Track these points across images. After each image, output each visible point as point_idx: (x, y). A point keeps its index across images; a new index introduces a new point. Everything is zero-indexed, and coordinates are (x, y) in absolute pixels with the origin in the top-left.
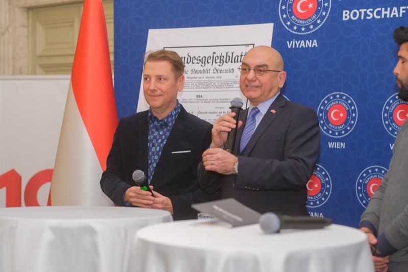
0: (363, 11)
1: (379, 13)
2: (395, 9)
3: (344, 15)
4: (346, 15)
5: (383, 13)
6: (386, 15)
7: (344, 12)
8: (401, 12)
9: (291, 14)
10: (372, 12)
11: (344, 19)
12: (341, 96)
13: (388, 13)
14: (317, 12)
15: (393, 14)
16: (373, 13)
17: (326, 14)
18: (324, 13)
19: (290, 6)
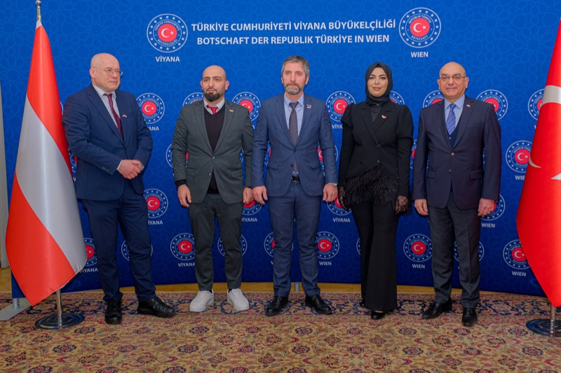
0: (212, 39)
1: (224, 41)
2: (236, 38)
3: (198, 41)
4: (200, 41)
5: (227, 41)
6: (229, 42)
7: (198, 39)
8: (240, 41)
9: (157, 38)
11: (198, 43)
13: (231, 41)
15: (234, 42)
16: (220, 40)
17: (185, 40)
18: (183, 39)
19: (156, 32)
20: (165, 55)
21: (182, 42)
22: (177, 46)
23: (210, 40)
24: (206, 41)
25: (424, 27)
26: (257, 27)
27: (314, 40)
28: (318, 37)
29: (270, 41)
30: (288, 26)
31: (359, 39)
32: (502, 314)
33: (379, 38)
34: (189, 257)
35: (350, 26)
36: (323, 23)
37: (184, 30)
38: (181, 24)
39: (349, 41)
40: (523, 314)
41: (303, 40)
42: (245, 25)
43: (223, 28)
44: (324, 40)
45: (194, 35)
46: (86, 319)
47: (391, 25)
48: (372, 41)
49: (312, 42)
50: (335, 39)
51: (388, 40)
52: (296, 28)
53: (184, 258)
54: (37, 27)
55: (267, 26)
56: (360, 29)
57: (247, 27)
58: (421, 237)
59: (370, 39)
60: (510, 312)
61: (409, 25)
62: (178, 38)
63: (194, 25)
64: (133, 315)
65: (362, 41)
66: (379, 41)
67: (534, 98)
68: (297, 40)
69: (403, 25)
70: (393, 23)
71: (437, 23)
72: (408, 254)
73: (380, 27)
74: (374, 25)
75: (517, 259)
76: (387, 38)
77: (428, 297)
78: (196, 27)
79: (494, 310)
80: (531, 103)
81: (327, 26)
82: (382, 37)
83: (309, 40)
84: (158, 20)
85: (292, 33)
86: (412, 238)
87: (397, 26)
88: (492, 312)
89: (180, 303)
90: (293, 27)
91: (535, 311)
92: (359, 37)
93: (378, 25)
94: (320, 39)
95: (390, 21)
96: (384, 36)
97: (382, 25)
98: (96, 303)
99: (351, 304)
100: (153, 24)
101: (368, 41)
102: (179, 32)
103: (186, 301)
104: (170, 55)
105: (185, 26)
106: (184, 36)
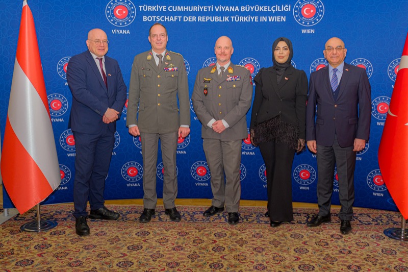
0: (154, 17)
1: (163, 19)
2: (172, 17)
4: (145, 19)
5: (165, 19)
6: (167, 20)
7: (144, 17)
8: (175, 19)
9: (113, 16)
10: (160, 18)
11: (144, 20)
14: (128, 16)
15: (171, 20)
17: (134, 17)
18: (132, 17)
19: (112, 11)
20: (119, 29)
22: (128, 22)
23: (153, 18)
24: (150, 18)
25: (312, 11)
26: (187, 9)
27: (230, 19)
28: (233, 17)
29: (197, 19)
30: (211, 8)
31: (264, 19)
32: (366, 224)
33: (278, 19)
34: (135, 180)
35: (257, 9)
36: (237, 7)
37: (133, 10)
38: (131, 6)
39: (256, 21)
40: (381, 224)
41: (222, 19)
42: (179, 7)
43: (162, 9)
44: (237, 20)
45: (141, 14)
46: (58, 224)
47: (287, 9)
48: (273, 21)
49: (228, 21)
50: (246, 19)
51: (285, 20)
52: (217, 10)
53: (131, 180)
54: (24, 6)
55: (195, 8)
56: (264, 11)
57: (180, 9)
58: (307, 166)
59: (271, 19)
60: (372, 222)
61: (300, 9)
63: (141, 7)
64: (93, 222)
65: (266, 20)
66: (278, 21)
67: (392, 65)
68: (217, 19)
69: (296, 9)
70: (288, 7)
71: (322, 8)
72: (297, 179)
73: (279, 10)
74: (274, 9)
75: (377, 184)
76: (284, 19)
77: (311, 211)
78: (142, 8)
79: (360, 221)
80: (390, 68)
81: (240, 9)
82: (281, 18)
83: (226, 19)
84: (114, 2)
85: (214, 14)
86: (300, 167)
87: (292, 9)
88: (358, 223)
89: (129, 213)
90: (214, 9)
91: (390, 222)
92: (263, 17)
93: (278, 8)
94: (234, 19)
95: (287, 6)
96: (282, 17)
97: (281, 9)
98: (65, 213)
99: (255, 215)
100: (110, 5)
101: (270, 21)
103: (133, 212)
104: (122, 29)
105: (134, 7)
106: (133, 15)
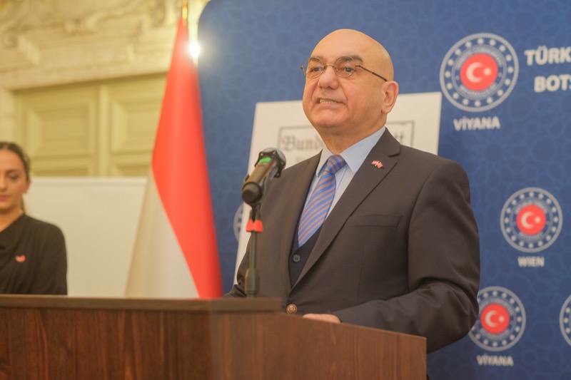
0: (564, 77)
3: (537, 84)
4: (541, 84)
7: (537, 80)
11: (537, 89)
12: (536, 194)
17: (511, 84)
18: (507, 82)
19: (458, 73)
20: (471, 116)
21: (505, 88)
22: (495, 97)
23: (561, 81)
24: (553, 83)
37: (511, 64)
38: (506, 52)
45: (530, 72)
62: (498, 80)
63: (529, 53)
78: (534, 56)
84: (463, 48)
100: (454, 57)
102: (501, 69)
104: (480, 115)
105: (514, 56)
106: (510, 76)
